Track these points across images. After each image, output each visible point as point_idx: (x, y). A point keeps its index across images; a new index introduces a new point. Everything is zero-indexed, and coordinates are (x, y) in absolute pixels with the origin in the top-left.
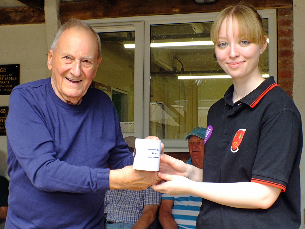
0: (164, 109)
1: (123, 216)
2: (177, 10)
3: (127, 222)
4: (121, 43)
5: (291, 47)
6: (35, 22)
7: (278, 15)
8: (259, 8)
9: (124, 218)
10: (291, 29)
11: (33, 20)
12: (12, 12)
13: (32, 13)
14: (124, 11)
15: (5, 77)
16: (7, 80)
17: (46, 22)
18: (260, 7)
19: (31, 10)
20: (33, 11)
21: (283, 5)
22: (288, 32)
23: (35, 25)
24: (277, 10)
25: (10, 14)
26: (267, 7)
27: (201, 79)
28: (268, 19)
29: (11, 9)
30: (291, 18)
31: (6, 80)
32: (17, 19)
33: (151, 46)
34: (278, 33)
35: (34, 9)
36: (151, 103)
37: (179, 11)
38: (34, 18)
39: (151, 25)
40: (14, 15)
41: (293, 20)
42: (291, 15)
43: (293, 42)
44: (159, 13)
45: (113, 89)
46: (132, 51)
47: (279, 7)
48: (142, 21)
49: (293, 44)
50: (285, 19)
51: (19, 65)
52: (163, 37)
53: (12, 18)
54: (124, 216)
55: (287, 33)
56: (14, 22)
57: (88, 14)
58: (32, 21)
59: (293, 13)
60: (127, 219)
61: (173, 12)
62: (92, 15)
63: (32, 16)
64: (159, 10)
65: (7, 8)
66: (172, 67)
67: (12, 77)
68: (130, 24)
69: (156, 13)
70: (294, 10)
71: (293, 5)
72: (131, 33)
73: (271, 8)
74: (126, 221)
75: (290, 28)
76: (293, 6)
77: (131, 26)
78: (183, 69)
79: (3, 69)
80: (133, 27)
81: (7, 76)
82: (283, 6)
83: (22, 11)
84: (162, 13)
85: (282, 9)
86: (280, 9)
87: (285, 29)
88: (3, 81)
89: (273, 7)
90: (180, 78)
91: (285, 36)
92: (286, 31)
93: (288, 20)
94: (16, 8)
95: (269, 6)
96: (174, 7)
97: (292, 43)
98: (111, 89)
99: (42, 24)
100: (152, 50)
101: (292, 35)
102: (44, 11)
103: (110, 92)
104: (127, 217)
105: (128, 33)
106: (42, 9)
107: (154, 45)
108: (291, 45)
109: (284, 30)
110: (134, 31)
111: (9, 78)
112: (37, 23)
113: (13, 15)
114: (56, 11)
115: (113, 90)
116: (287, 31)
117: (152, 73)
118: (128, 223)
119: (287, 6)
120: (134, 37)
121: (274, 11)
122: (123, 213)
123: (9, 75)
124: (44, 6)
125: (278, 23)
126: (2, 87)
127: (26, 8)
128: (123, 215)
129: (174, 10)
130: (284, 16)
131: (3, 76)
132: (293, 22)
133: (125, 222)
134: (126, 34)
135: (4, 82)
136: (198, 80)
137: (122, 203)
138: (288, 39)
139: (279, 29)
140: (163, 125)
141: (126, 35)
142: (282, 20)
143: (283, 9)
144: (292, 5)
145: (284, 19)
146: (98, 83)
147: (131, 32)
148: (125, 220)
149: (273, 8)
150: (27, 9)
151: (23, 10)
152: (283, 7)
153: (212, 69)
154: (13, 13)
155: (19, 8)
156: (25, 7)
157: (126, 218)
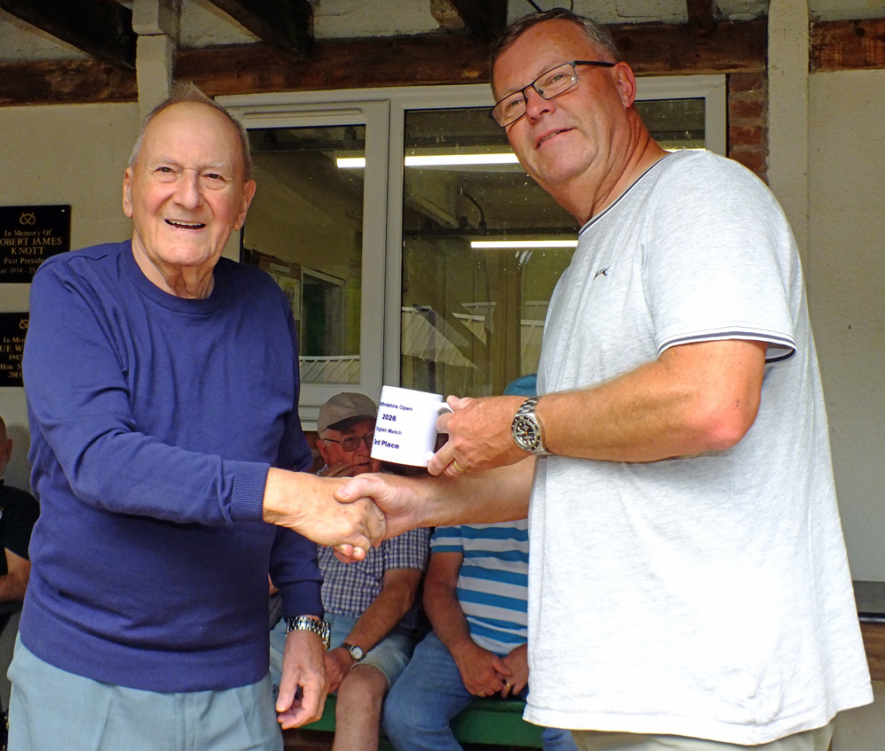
0: (434, 324)
1: (331, 597)
2: (475, 74)
3: (340, 612)
4: (328, 154)
5: (761, 172)
6: (112, 98)
7: (731, 90)
8: (683, 71)
9: (333, 600)
10: (763, 125)
11: (106, 93)
12: (52, 72)
13: (104, 76)
14: (340, 73)
15: (34, 237)
16: (38, 245)
17: (139, 99)
18: (685, 68)
19: (103, 67)
20: (108, 71)
21: (742, 63)
22: (755, 134)
23: (112, 105)
24: (728, 76)
25: (48, 78)
26: (702, 68)
27: (530, 250)
28: (704, 98)
29: (50, 65)
30: (761, 99)
31: (34, 246)
32: (67, 90)
33: (406, 164)
34: (731, 135)
35: (108, 66)
36: (404, 309)
37: (480, 77)
38: (110, 89)
39: (406, 111)
40: (59, 79)
41: (768, 103)
42: (763, 90)
43: (767, 158)
44: (428, 80)
45: (305, 271)
46: (356, 177)
47: (732, 71)
48: (385, 100)
49: (767, 162)
50: (748, 101)
51: (68, 208)
52: (438, 141)
53: (53, 89)
54: (334, 596)
55: (752, 134)
56: (59, 98)
57: (248, 79)
58: (103, 96)
59: (767, 85)
60: (340, 603)
61: (463, 79)
62: (257, 83)
63: (105, 82)
64: (428, 72)
65: (40, 61)
66: (457, 218)
67: (51, 237)
68: (354, 107)
69: (420, 80)
70: (770, 77)
71: (769, 66)
72: (355, 130)
73: (712, 71)
74: (340, 609)
75: (759, 122)
76: (767, 68)
77: (357, 112)
78: (483, 223)
79: (28, 217)
80: (361, 116)
81: (37, 234)
82: (742, 66)
83: (78, 71)
84: (434, 80)
85: (740, 74)
86: (735, 74)
87: (748, 124)
88: (26, 247)
89: (718, 69)
90: (475, 245)
91: (747, 142)
92: (749, 131)
93: (756, 104)
94: (64, 63)
95: (707, 67)
96: (465, 66)
97: (764, 160)
98: (299, 270)
99: (131, 104)
100: (408, 173)
101: (766, 141)
102: (135, 71)
103: (299, 278)
104: (341, 599)
105: (346, 130)
106: (129, 66)
107: (413, 161)
108: (762, 167)
109: (745, 128)
110: (365, 125)
111: (42, 240)
112: (117, 102)
113: (55, 80)
114: (165, 72)
115: (305, 274)
116: (753, 130)
117: (406, 234)
118: (343, 614)
119: (754, 68)
120: (364, 140)
121: (721, 79)
122: (332, 589)
123: (42, 233)
124: (135, 57)
125: (730, 109)
126: (24, 262)
127: (90, 63)
128: (331, 593)
129: (467, 74)
130: (745, 93)
131: (27, 234)
132: (767, 109)
133: (336, 612)
134: (342, 131)
135: (28, 251)
136: (522, 250)
137: (328, 563)
138: (754, 151)
139: (731, 126)
140: (432, 365)
141: (340, 135)
142: (741, 102)
143: (744, 73)
144: (767, 64)
145: (744, 100)
146: (268, 256)
147: (355, 128)
148: (337, 606)
149: (718, 72)
150: (93, 65)
151: (82, 69)
152: (743, 70)
153: (560, 225)
154: (56, 74)
155: (71, 61)
156: (86, 61)
157: (338, 601)
